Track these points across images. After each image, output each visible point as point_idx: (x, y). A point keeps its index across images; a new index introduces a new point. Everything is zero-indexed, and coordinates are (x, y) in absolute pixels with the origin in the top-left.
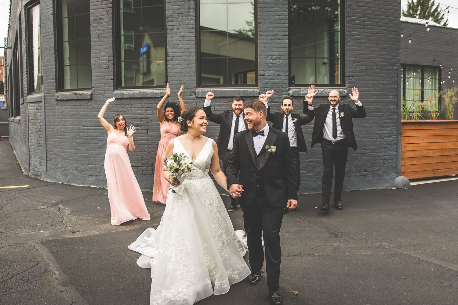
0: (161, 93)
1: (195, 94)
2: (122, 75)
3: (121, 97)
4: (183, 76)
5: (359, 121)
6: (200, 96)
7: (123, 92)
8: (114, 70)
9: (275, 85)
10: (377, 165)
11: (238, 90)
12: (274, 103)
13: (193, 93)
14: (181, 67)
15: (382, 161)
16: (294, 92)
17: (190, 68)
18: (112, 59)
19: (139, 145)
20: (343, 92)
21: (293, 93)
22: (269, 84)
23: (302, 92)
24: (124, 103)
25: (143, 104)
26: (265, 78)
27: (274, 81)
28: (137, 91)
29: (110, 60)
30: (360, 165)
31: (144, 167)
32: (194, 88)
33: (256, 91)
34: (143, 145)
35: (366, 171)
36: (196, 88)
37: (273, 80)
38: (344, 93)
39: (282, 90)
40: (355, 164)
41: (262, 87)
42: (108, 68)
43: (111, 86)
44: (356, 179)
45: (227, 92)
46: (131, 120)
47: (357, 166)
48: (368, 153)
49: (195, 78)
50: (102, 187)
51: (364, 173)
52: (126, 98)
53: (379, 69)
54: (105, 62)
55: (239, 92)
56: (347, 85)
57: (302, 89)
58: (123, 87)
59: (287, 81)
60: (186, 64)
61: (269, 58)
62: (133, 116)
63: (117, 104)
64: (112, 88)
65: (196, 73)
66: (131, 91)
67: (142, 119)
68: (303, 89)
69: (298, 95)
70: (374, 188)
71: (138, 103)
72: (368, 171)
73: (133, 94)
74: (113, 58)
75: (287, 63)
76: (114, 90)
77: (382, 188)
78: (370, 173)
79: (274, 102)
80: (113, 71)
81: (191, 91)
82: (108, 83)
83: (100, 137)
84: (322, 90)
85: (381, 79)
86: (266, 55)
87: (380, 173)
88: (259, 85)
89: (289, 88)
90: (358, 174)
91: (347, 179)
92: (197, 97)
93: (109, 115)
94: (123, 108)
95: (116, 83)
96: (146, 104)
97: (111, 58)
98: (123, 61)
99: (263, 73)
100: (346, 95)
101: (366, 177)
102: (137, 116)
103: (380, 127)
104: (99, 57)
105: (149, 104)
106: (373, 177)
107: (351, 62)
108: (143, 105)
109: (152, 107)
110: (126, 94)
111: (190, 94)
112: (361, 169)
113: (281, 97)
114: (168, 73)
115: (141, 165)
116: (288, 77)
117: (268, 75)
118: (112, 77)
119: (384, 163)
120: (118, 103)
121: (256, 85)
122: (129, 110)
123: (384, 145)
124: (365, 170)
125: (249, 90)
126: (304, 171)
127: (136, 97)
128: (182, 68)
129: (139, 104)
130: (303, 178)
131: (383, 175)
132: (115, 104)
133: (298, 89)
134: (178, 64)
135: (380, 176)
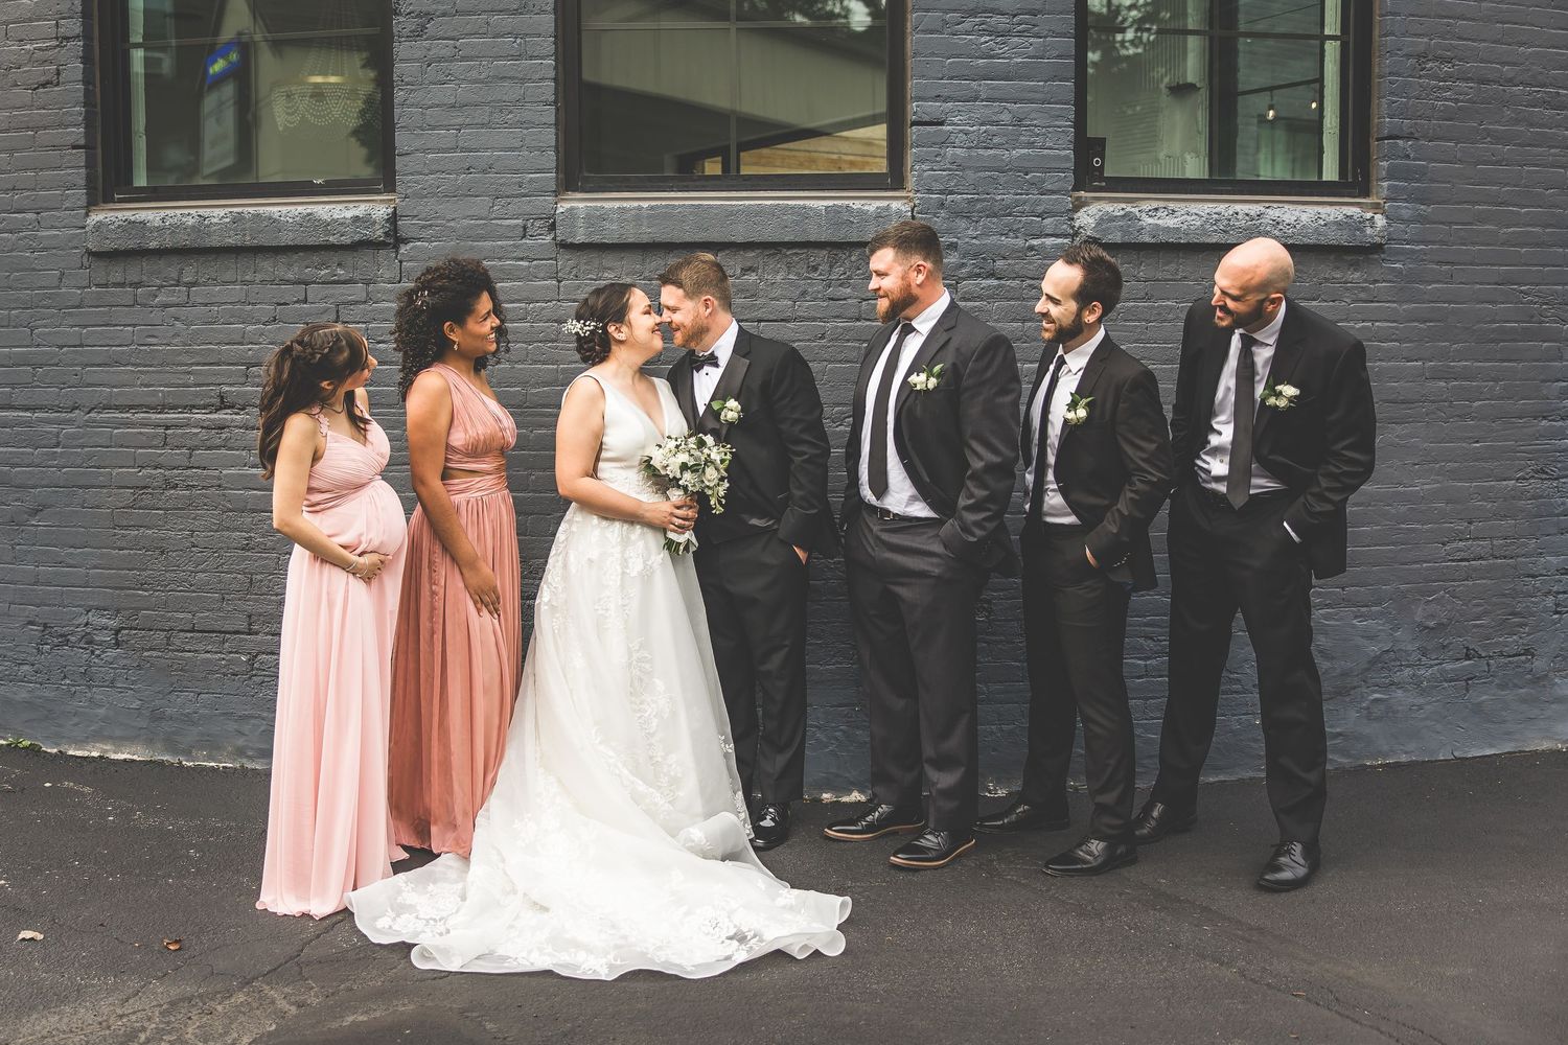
0: (356, 219)
1: (553, 227)
2: (135, 127)
3: (131, 244)
4: (483, 125)
5: (1442, 384)
6: (580, 238)
7: (142, 216)
8: (87, 92)
9: (1003, 178)
10: (1521, 625)
11: (793, 207)
12: (996, 282)
13: (537, 224)
14: (474, 74)
15: (1550, 601)
16: (1105, 220)
17: (523, 80)
18: (78, 29)
19: (231, 511)
20: (1363, 221)
21: (1098, 224)
22: (969, 173)
23: (1150, 221)
24: (145, 278)
25: (252, 282)
26: (945, 142)
27: (995, 156)
28: (221, 212)
29: (67, 39)
30: (1441, 626)
31: (259, 637)
32: (543, 192)
33: (899, 213)
34: (254, 511)
35: (1468, 657)
36: (556, 193)
37: (991, 152)
38: (1369, 231)
39: (1040, 209)
40: (1418, 619)
41: (930, 191)
42: (57, 85)
43: (74, 186)
44: (1421, 701)
45: (731, 214)
46: (189, 373)
47: (1426, 628)
48: (1481, 558)
49: (549, 136)
50: (27, 743)
51: (1458, 665)
52: (161, 253)
53: (1544, 103)
54: (40, 49)
55: (804, 214)
56: (1385, 184)
57: (1146, 206)
58: (141, 189)
59: (1067, 156)
60: (499, 58)
61: (966, 26)
62: (197, 353)
63: (106, 286)
64: (80, 195)
65: (557, 109)
66: (186, 211)
67: (249, 365)
68: (1155, 205)
69: (1126, 239)
70: (1508, 747)
71: (229, 276)
72: (1480, 657)
73: (201, 227)
74: (83, 24)
75: (1068, 57)
76: (92, 203)
77: (1546, 745)
78: (1488, 665)
79: (992, 275)
80: (82, 99)
81: (528, 209)
82: (59, 168)
83: (14, 466)
84: (1254, 209)
85: (1554, 155)
86: (954, 11)
87: (1539, 664)
88: (911, 180)
89: (1078, 198)
90: (1430, 671)
91: (1376, 700)
92: (565, 246)
93: (61, 347)
94: (145, 305)
95: (100, 170)
96: (272, 282)
97: (74, 26)
98: (137, 46)
99: (933, 108)
100: (1377, 240)
101: (1467, 690)
102: (220, 352)
103: (1544, 418)
104: (7, 23)
105: (288, 282)
106: (1502, 686)
107: (1408, 56)
108: (255, 288)
109: (305, 301)
110: (158, 229)
111: (525, 228)
112: (1444, 647)
113: (1031, 248)
114: (397, 111)
115: (243, 626)
116: (1071, 137)
117: (961, 121)
118: (77, 133)
119: (1557, 613)
120: (112, 280)
121: (894, 179)
122: (177, 319)
123: (1558, 515)
124: (1468, 649)
125: (857, 205)
126: (1149, 658)
127: (215, 242)
128: (476, 81)
129: (233, 283)
130: (1147, 699)
131: (1551, 674)
132: (97, 285)
133: (1124, 206)
134: (452, 59)
135: (1538, 680)
